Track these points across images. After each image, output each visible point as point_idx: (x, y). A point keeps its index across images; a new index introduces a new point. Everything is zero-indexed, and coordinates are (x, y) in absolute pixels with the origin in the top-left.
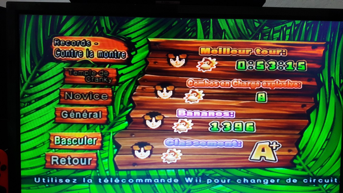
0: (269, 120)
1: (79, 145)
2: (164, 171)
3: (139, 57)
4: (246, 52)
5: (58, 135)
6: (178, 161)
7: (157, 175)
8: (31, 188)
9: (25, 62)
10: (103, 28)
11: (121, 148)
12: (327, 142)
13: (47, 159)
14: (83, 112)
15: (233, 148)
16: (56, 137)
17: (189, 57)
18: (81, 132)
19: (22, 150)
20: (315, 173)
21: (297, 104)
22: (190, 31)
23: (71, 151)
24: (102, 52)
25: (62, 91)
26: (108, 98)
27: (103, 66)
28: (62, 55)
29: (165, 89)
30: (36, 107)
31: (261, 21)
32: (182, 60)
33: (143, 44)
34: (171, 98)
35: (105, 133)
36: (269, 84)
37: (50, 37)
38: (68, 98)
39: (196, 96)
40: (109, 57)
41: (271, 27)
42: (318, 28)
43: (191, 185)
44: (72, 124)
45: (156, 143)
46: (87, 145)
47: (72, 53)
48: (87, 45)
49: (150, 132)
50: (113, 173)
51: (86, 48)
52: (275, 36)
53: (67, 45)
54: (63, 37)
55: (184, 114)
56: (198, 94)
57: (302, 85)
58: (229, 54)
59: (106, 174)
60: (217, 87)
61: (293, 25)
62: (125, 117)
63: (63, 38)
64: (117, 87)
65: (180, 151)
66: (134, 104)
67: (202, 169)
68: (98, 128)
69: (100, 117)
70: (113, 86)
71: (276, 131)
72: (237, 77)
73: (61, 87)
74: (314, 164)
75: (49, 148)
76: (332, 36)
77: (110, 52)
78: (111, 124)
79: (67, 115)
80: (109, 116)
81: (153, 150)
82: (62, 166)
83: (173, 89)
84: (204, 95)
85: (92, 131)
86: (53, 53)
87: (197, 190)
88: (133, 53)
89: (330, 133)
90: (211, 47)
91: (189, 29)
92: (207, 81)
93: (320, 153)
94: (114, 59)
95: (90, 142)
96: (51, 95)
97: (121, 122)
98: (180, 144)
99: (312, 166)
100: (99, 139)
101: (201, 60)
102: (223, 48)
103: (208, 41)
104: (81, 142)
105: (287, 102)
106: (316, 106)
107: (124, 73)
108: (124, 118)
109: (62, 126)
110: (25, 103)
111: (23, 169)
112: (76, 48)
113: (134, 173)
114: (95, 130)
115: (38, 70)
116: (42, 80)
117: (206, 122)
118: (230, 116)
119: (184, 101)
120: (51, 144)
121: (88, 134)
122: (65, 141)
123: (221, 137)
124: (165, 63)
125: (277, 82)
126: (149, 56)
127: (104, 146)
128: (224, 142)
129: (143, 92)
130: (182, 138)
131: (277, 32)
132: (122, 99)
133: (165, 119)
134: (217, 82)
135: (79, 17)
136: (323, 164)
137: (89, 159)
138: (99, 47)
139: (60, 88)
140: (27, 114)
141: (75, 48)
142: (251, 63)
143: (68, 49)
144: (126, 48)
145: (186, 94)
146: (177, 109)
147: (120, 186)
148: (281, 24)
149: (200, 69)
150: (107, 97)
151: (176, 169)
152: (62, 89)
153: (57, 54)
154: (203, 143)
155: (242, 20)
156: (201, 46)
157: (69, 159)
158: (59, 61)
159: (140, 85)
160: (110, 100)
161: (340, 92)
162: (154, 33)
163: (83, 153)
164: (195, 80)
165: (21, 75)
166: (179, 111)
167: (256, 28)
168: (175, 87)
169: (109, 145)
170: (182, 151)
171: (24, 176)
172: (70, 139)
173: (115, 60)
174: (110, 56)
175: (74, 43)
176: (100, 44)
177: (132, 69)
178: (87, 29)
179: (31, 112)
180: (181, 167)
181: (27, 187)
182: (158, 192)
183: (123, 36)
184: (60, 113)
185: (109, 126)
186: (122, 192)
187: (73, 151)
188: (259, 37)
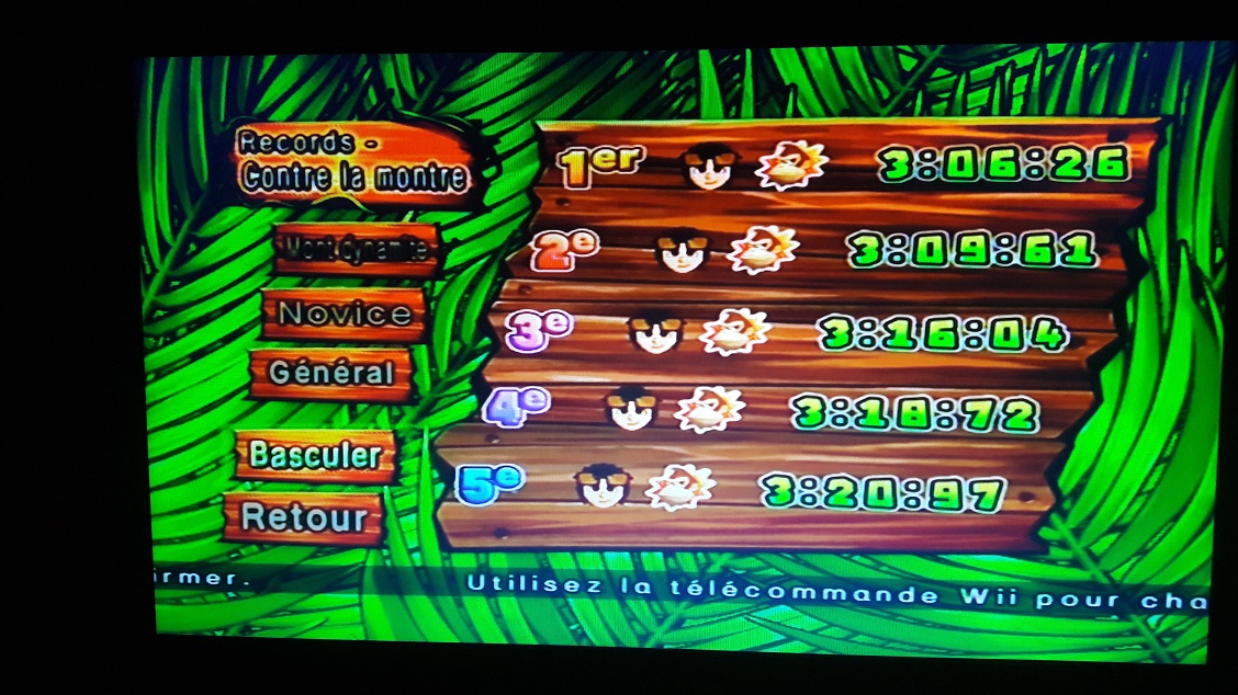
0: (953, 390)
1: (326, 469)
2: (597, 554)
3: (508, 183)
5: (263, 436)
6: (643, 526)
7: (572, 566)
8: (184, 601)
9: (155, 208)
10: (392, 91)
13: (229, 513)
14: (337, 364)
16: (254, 444)
18: (330, 428)
19: (153, 482)
20: (1117, 575)
22: (677, 92)
23: (303, 486)
24: (389, 170)
25: (269, 299)
26: (413, 319)
27: (396, 214)
28: (265, 185)
30: (190, 351)
31: (924, 49)
33: (521, 142)
35: (407, 431)
37: (228, 126)
38: (288, 320)
40: (411, 185)
41: (959, 68)
42: (1132, 67)
43: (684, 604)
44: (303, 401)
46: (352, 470)
47: (296, 177)
48: (344, 148)
49: (550, 431)
50: (434, 558)
51: (340, 160)
52: (974, 101)
53: (280, 152)
54: (266, 124)
59: (412, 561)
61: (1040, 61)
62: (467, 380)
63: (266, 128)
64: (440, 285)
66: (492, 337)
67: (721, 551)
68: (383, 417)
69: (389, 381)
73: (265, 285)
74: (1112, 545)
75: (234, 478)
77: (416, 171)
78: (422, 403)
79: (286, 373)
80: (417, 379)
82: (274, 533)
85: (364, 425)
86: (236, 177)
87: (702, 621)
88: (488, 173)
89: (1175, 437)
91: (672, 87)
93: (1136, 506)
94: (429, 192)
95: (360, 461)
96: (235, 310)
97: (455, 398)
99: (1107, 551)
100: (386, 452)
103: (736, 126)
104: (331, 459)
106: (1123, 341)
107: (461, 238)
108: (466, 385)
109: (272, 409)
110: (157, 338)
111: (160, 542)
112: (307, 160)
113: (499, 561)
114: (374, 421)
115: (193, 233)
120: (240, 465)
121: (352, 433)
122: (283, 455)
124: (593, 202)
126: (541, 182)
127: (403, 471)
129: (525, 300)
131: (981, 85)
132: (458, 321)
135: (314, 58)
136: (1146, 544)
137: (359, 515)
138: (382, 154)
139: (263, 289)
140: (164, 372)
141: (304, 159)
144: (467, 157)
147: (455, 600)
148: (995, 56)
150: (408, 315)
151: (635, 552)
152: (270, 292)
153: (251, 182)
155: (855, 50)
157: (296, 512)
158: (256, 204)
159: (509, 275)
160: (420, 327)
161: (1213, 292)
162: (556, 103)
163: (336, 494)
165: (143, 248)
167: (904, 76)
169: (419, 470)
171: (160, 562)
172: (297, 450)
173: (431, 195)
174: (416, 183)
175: (300, 142)
176: (384, 146)
177: (487, 226)
178: (340, 97)
179: (178, 365)
180: (652, 543)
181: (173, 599)
182: (577, 622)
183: (457, 115)
184: (263, 369)
185: (418, 407)
186: (463, 619)
187: (309, 488)
188: (914, 105)
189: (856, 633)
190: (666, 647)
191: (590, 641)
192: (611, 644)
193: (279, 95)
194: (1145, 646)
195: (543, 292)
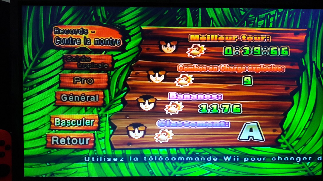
0: (255, 102)
1: (78, 126)
2: (157, 150)
3: (133, 44)
4: (232, 38)
5: (58, 117)
6: (170, 141)
8: (33, 166)
9: (28, 49)
10: (100, 17)
11: (117, 128)
12: (309, 122)
13: (47, 139)
14: (81, 95)
15: (221, 128)
16: (56, 119)
17: (179, 44)
18: (79, 114)
19: (24, 131)
20: (298, 151)
21: (281, 87)
22: (180, 19)
23: (70, 131)
24: (98, 39)
25: (61, 76)
27: (100, 52)
28: (61, 43)
29: (157, 74)
30: (37, 92)
31: (247, 9)
32: (173, 47)
33: (137, 32)
34: (162, 82)
35: (102, 115)
36: (254, 68)
37: (51, 26)
39: (186, 80)
40: (105, 44)
41: (256, 15)
42: (300, 15)
43: (182, 163)
44: (71, 106)
45: (149, 124)
46: (85, 126)
47: (71, 41)
48: (85, 33)
49: (144, 114)
50: (110, 152)
51: (84, 36)
52: (260, 23)
53: (66, 34)
54: (62, 26)
55: (175, 97)
56: (188, 78)
57: (286, 69)
58: (217, 40)
59: (103, 153)
60: (205, 71)
61: (277, 13)
62: (120, 100)
64: (112, 72)
65: (172, 131)
66: (128, 87)
67: (192, 148)
68: (95, 111)
69: (97, 100)
70: (109, 71)
71: (261, 113)
72: (225, 62)
73: (60, 72)
74: (297, 143)
75: (50, 129)
76: (313, 23)
77: (106, 40)
78: (107, 106)
79: (66, 98)
80: (105, 99)
81: (146, 130)
82: (62, 145)
83: (164, 74)
84: (193, 79)
85: (89, 113)
86: (53, 41)
87: (187, 168)
88: (127, 41)
89: (313, 114)
90: (200, 34)
92: (197, 66)
93: (303, 133)
94: (110, 46)
95: (88, 124)
96: (51, 80)
97: (116, 105)
98: (171, 125)
99: (295, 146)
100: (96, 121)
101: (191, 46)
102: (211, 35)
103: (197, 29)
104: (79, 123)
105: (271, 85)
106: (299, 89)
107: (119, 59)
109: (61, 109)
110: (27, 88)
111: (26, 149)
112: (74, 36)
113: (129, 152)
114: (92, 112)
115: (39, 57)
116: (44, 66)
117: (195, 105)
118: (218, 99)
119: (175, 85)
120: (52, 125)
121: (86, 116)
122: (65, 122)
123: (210, 118)
124: (157, 49)
125: (262, 66)
126: (142, 43)
127: (101, 126)
128: (213, 123)
129: (137, 77)
130: (173, 119)
131: (261, 19)
132: (117, 83)
133: (157, 102)
134: (206, 67)
135: (77, 7)
136: (306, 143)
137: (87, 139)
138: (96, 35)
139: (60, 73)
140: (29, 98)
141: (73, 36)
142: (237, 49)
143: (67, 37)
144: (121, 36)
145: (177, 79)
146: (168, 93)
147: (116, 164)
148: (265, 12)
149: (190, 55)
151: (168, 148)
152: (62, 74)
153: (57, 42)
154: (193, 123)
155: (228, 9)
156: (191, 33)
157: (68, 139)
158: (58, 49)
159: (134, 70)
160: (106, 84)
161: (321, 75)
162: (146, 22)
163: (81, 133)
164: (185, 65)
165: (24, 61)
166: (170, 94)
167: (241, 16)
168: (167, 72)
169: (106, 126)
170: (174, 131)
171: (26, 155)
172: (69, 121)
175: (72, 31)
176: (97, 32)
177: (126, 56)
178: (84, 18)
179: (33, 96)
180: (172, 146)
181: (29, 166)
182: (151, 169)
183: (118, 24)
184: (59, 97)
185: (105, 108)
186: (118, 170)
187: (72, 132)
188: (244, 24)
189: (229, 170)
190: (177, 176)
191: (155, 175)
192: (161, 175)
193: (67, 17)
194: (306, 171)
195: (142, 74)
